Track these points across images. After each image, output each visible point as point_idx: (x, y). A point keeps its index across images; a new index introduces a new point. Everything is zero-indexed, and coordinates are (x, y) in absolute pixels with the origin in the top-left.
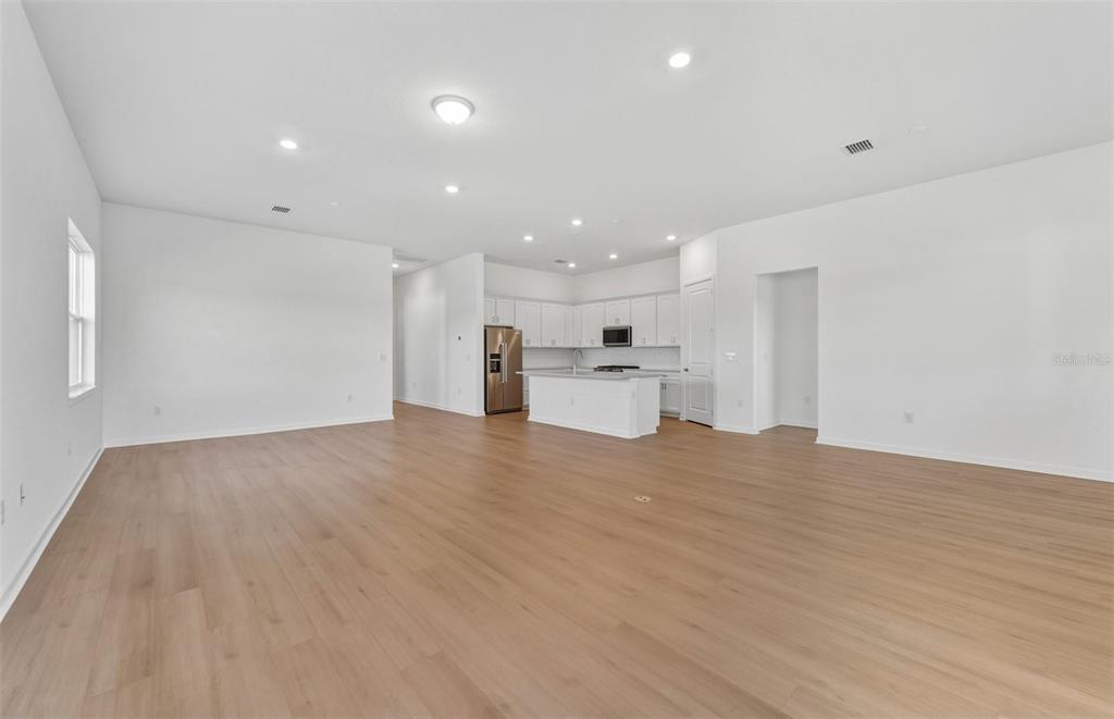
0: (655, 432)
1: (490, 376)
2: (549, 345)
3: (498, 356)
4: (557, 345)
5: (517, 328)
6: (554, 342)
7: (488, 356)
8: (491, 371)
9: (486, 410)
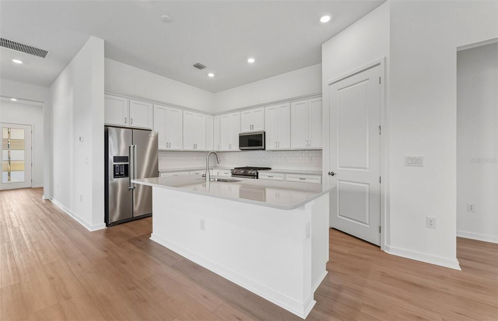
0: (327, 272)
1: (112, 180)
2: (191, 148)
3: (126, 159)
4: (198, 149)
5: (155, 130)
6: (195, 146)
7: (111, 158)
8: (115, 176)
9: (106, 220)
